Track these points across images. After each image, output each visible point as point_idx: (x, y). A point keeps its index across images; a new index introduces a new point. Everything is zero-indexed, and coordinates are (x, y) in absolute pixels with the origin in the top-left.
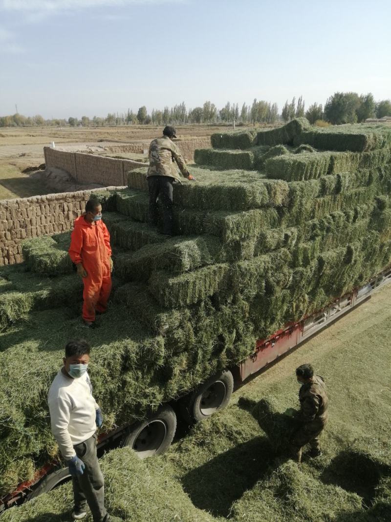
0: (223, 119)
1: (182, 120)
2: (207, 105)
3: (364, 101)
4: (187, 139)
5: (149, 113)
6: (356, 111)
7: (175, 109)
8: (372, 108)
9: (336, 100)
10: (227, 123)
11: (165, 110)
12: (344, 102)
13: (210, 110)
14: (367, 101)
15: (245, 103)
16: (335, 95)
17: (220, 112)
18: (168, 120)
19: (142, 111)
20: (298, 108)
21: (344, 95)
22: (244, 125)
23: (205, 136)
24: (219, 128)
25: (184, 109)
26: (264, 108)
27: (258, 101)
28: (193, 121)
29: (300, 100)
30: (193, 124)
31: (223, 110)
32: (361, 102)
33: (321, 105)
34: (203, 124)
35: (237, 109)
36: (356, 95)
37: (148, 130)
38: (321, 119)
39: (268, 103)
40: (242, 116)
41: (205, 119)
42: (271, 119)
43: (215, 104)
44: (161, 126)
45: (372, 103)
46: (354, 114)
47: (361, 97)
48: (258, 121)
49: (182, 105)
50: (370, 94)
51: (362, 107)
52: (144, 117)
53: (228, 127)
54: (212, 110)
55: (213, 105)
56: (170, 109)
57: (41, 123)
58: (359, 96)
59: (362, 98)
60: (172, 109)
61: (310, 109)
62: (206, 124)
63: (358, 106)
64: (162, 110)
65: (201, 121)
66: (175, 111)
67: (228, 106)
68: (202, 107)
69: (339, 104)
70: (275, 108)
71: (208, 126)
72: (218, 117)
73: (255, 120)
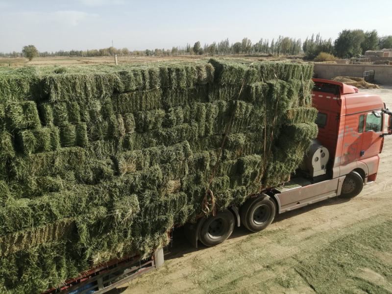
0: (256, 51)
1: (226, 51)
2: (244, 41)
3: (369, 36)
5: (202, 46)
6: (361, 44)
7: (221, 43)
8: (376, 42)
9: (343, 36)
12: (350, 37)
14: (372, 36)
16: (343, 31)
17: (254, 46)
19: (197, 45)
20: (316, 42)
22: (272, 56)
24: (253, 57)
25: (227, 43)
28: (233, 53)
29: (318, 36)
30: (233, 55)
31: (257, 44)
32: (366, 37)
34: (241, 55)
35: (268, 44)
36: (361, 32)
39: (290, 38)
41: (243, 51)
42: (296, 51)
45: (376, 38)
46: (359, 47)
48: (283, 52)
49: (226, 41)
51: (366, 40)
52: (198, 49)
54: (248, 44)
55: (249, 41)
56: (217, 44)
57: (127, 53)
58: (365, 32)
59: (367, 34)
60: (219, 43)
62: (243, 55)
63: (363, 40)
65: (240, 52)
66: (221, 45)
67: (261, 42)
68: (241, 42)
73: (278, 52)
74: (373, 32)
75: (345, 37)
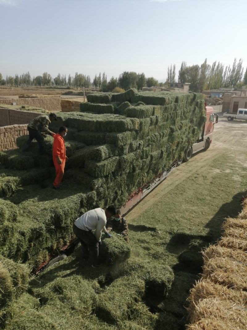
0: (56, 84)
1: (28, 84)
2: (45, 75)
3: (140, 77)
4: (42, 97)
5: (4, 78)
6: (137, 82)
7: (23, 76)
8: (145, 82)
9: (125, 76)
10: (59, 87)
11: (16, 77)
12: (129, 77)
13: (47, 78)
14: (142, 77)
15: (70, 75)
16: (124, 72)
17: (54, 79)
18: (19, 83)
20: (103, 79)
21: (129, 73)
22: (71, 88)
23: (47, 95)
24: (55, 89)
25: (29, 76)
26: (82, 78)
27: (78, 74)
28: (36, 85)
29: (104, 74)
30: (36, 87)
31: (56, 78)
32: (139, 78)
33: (116, 78)
34: (43, 87)
35: (65, 78)
36: (135, 73)
37: (5, 89)
38: (117, 86)
39: (84, 75)
40: (68, 82)
41: (44, 84)
42: (87, 85)
43: (50, 74)
44: (13, 87)
45: (145, 79)
46: (135, 84)
47: (138, 74)
48: (79, 86)
49: (27, 73)
50: (143, 73)
51: (139, 80)
52: (1, 81)
53: (61, 90)
54: (49, 77)
55: (49, 75)
56: (19, 76)
58: (137, 74)
59: (139, 76)
60: (21, 76)
61: (111, 81)
62: (45, 87)
63: (137, 80)
64: (13, 76)
65: (42, 85)
66: (23, 77)
67: (59, 76)
68: (42, 76)
69: (127, 78)
70: (88, 78)
71: (47, 88)
72: (53, 83)
73: (77, 86)
74: (142, 75)
75: (126, 77)
